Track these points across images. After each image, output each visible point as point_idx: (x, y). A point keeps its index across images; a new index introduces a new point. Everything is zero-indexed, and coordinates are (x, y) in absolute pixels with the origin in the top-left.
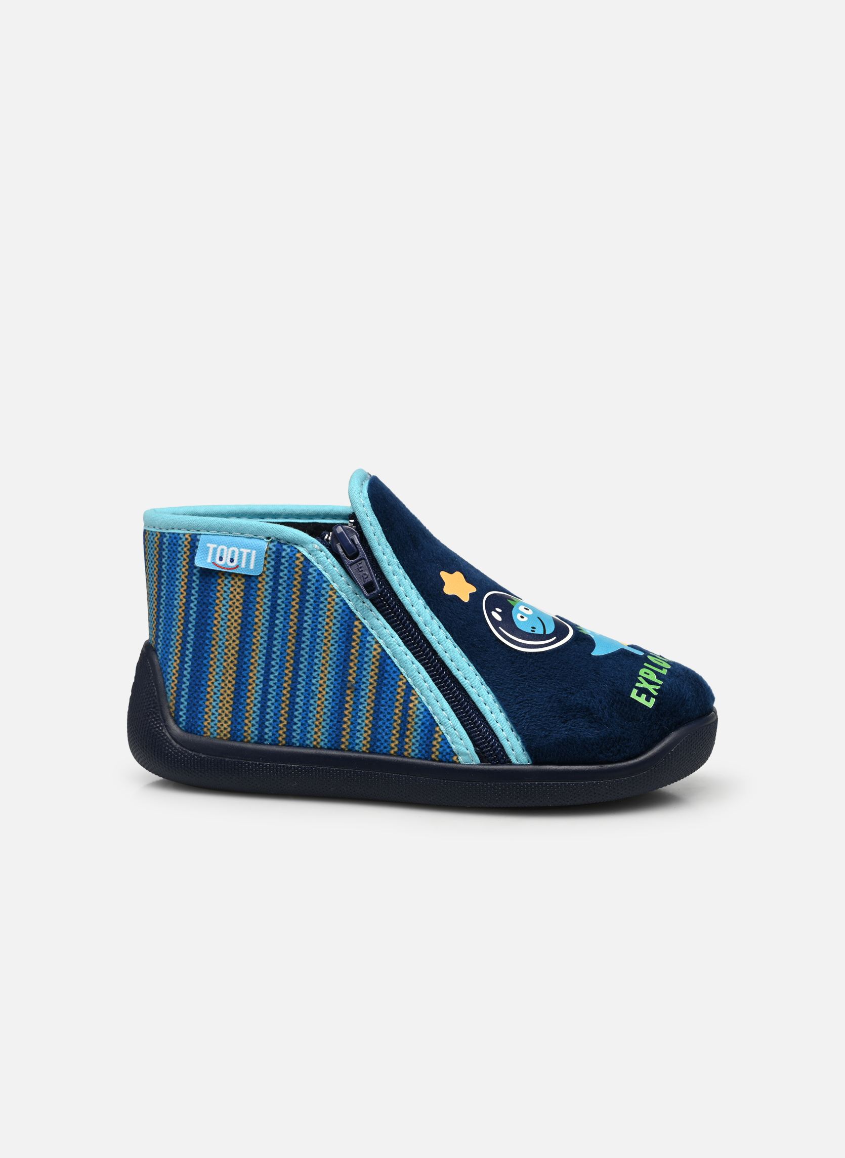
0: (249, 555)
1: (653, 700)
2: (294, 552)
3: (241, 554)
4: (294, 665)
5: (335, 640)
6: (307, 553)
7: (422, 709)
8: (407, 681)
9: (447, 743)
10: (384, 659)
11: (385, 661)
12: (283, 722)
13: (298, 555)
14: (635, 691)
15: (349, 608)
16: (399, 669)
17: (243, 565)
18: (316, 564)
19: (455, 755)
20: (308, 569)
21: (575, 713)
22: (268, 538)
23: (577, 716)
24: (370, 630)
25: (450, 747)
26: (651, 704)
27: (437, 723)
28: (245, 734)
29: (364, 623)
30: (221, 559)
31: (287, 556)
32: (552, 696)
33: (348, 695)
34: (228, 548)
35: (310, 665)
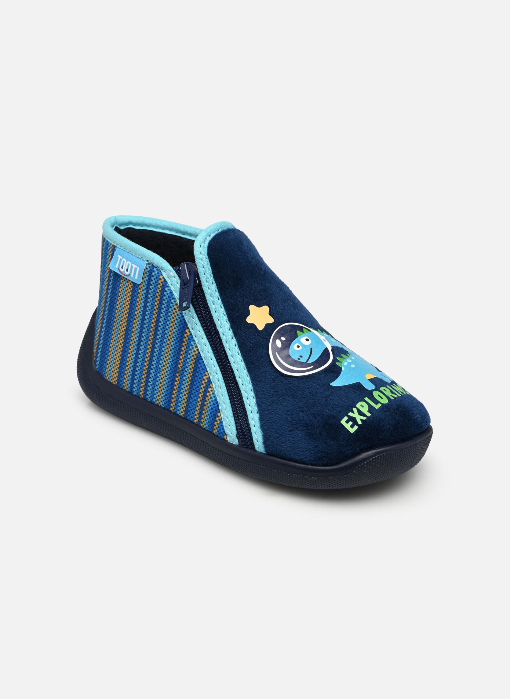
0: (136, 269)
1: (356, 427)
2: (159, 275)
3: (132, 267)
4: (152, 348)
5: (174, 339)
6: (166, 277)
7: (214, 399)
8: (209, 378)
9: (222, 425)
10: (199, 358)
11: (198, 360)
12: (143, 383)
13: (161, 277)
14: (346, 418)
15: (184, 319)
16: (206, 368)
17: (132, 275)
18: (170, 286)
19: (226, 434)
20: (165, 288)
21: (298, 426)
22: (148, 261)
23: (299, 429)
24: (194, 337)
25: (223, 429)
26: (352, 431)
27: (220, 410)
28: (124, 385)
29: (192, 332)
30: (122, 267)
31: (155, 276)
32: (289, 410)
33: (177, 377)
34: (127, 261)
35: (160, 351)
